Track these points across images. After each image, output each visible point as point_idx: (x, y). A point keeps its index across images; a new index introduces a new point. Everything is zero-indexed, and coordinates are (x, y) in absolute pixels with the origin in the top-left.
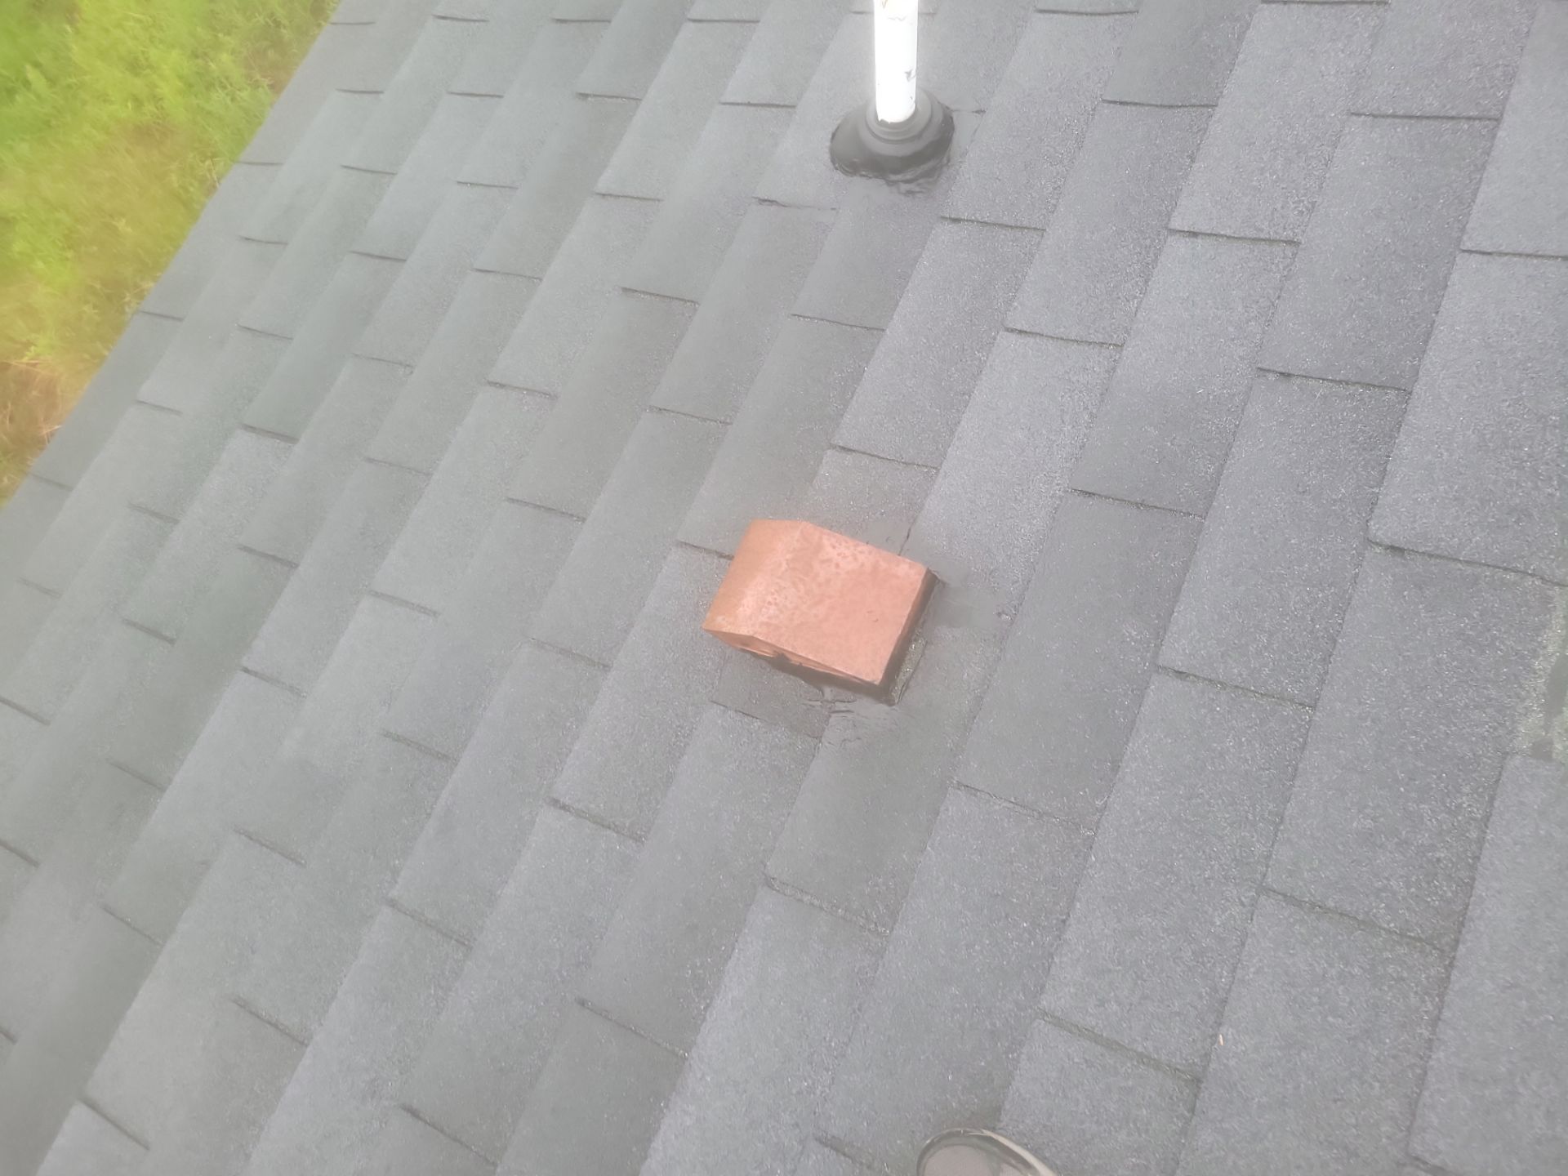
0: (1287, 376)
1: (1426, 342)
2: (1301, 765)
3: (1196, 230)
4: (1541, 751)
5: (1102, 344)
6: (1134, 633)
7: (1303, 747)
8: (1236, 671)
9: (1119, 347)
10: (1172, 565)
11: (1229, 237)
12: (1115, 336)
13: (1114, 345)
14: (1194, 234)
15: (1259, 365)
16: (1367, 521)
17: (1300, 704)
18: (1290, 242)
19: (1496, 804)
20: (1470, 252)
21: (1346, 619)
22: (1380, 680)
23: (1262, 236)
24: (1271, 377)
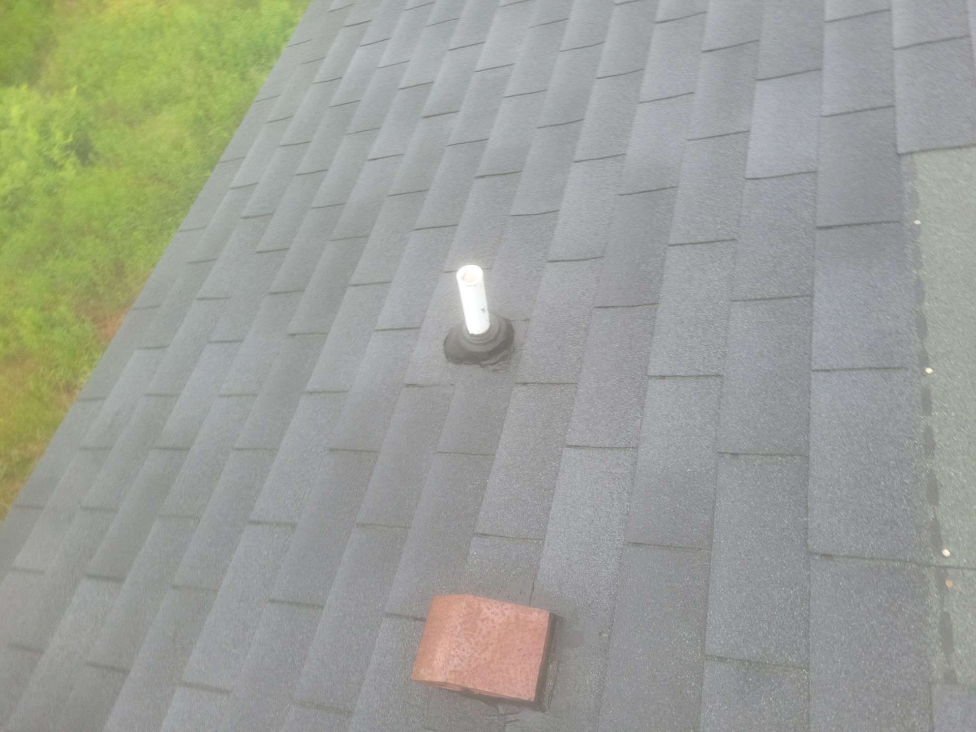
0: (735, 455)
1: (808, 425)
2: (811, 712)
3: (663, 375)
4: (950, 678)
5: (625, 448)
6: (686, 634)
7: (809, 699)
8: (754, 651)
9: (636, 448)
10: (699, 584)
11: (683, 377)
12: (632, 442)
13: (632, 448)
14: (663, 377)
15: (719, 451)
16: (806, 540)
17: (799, 668)
18: (717, 376)
19: (935, 720)
20: (817, 371)
21: (811, 606)
22: (842, 644)
23: (701, 374)
24: (727, 457)
